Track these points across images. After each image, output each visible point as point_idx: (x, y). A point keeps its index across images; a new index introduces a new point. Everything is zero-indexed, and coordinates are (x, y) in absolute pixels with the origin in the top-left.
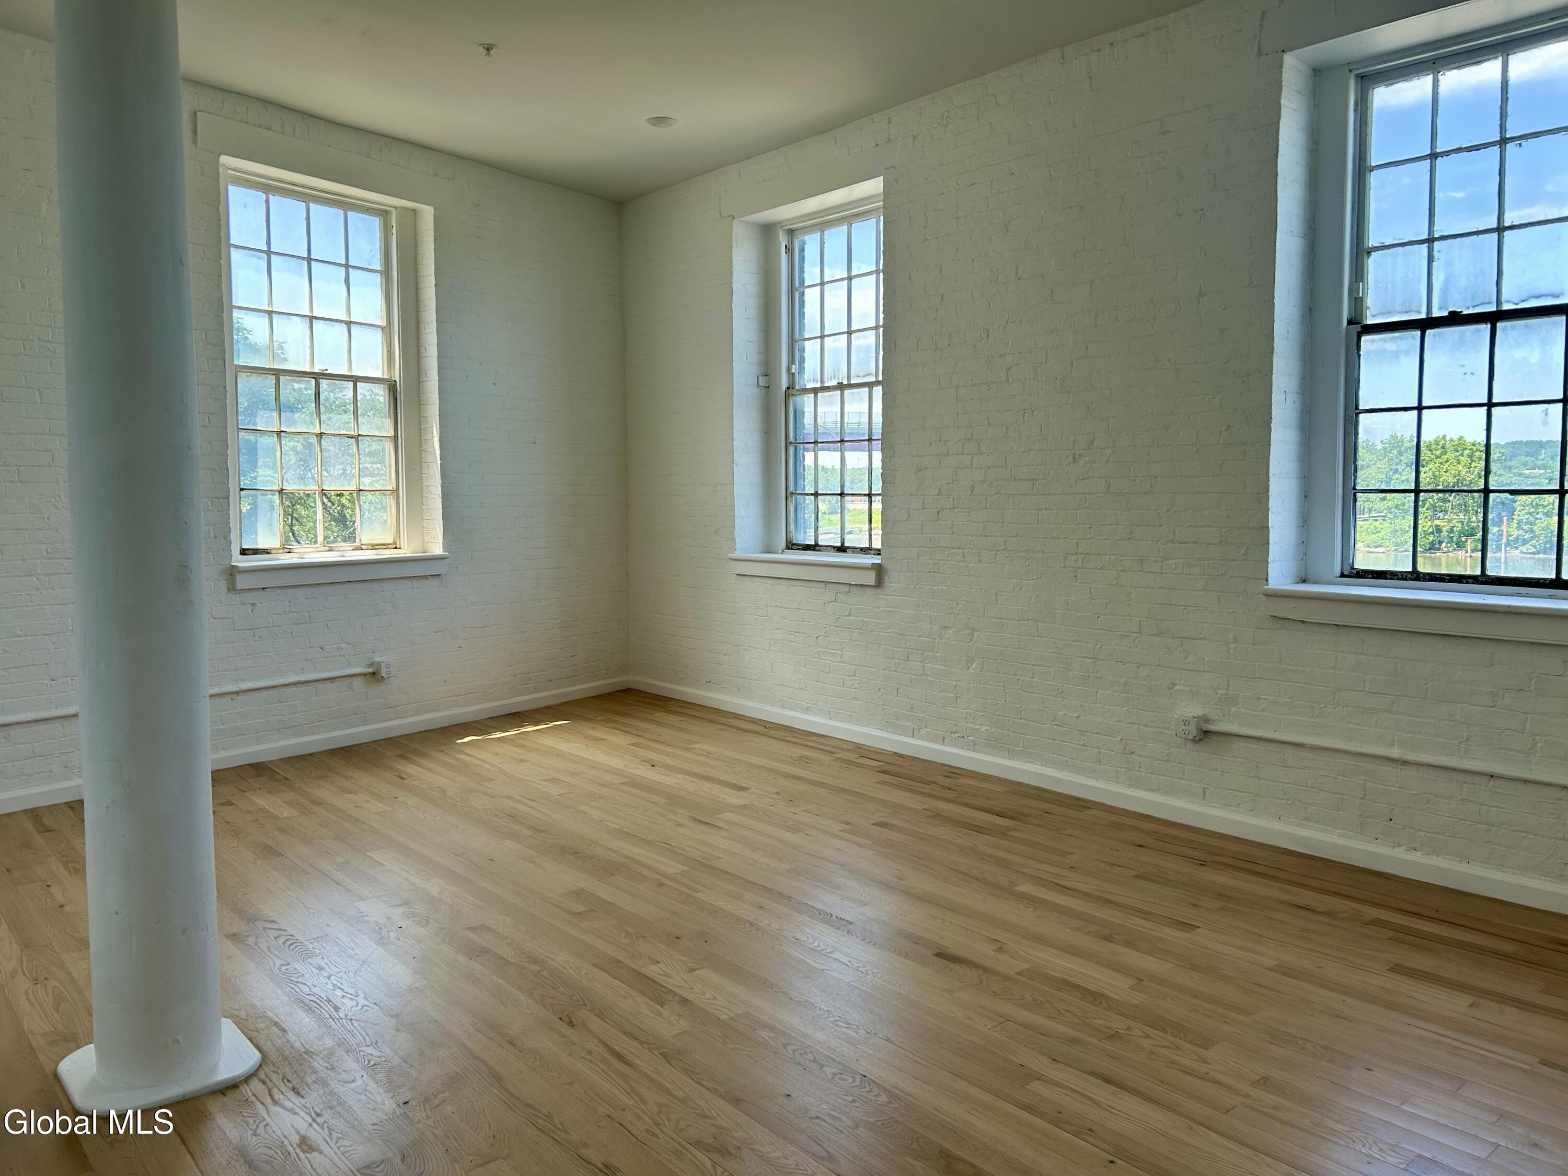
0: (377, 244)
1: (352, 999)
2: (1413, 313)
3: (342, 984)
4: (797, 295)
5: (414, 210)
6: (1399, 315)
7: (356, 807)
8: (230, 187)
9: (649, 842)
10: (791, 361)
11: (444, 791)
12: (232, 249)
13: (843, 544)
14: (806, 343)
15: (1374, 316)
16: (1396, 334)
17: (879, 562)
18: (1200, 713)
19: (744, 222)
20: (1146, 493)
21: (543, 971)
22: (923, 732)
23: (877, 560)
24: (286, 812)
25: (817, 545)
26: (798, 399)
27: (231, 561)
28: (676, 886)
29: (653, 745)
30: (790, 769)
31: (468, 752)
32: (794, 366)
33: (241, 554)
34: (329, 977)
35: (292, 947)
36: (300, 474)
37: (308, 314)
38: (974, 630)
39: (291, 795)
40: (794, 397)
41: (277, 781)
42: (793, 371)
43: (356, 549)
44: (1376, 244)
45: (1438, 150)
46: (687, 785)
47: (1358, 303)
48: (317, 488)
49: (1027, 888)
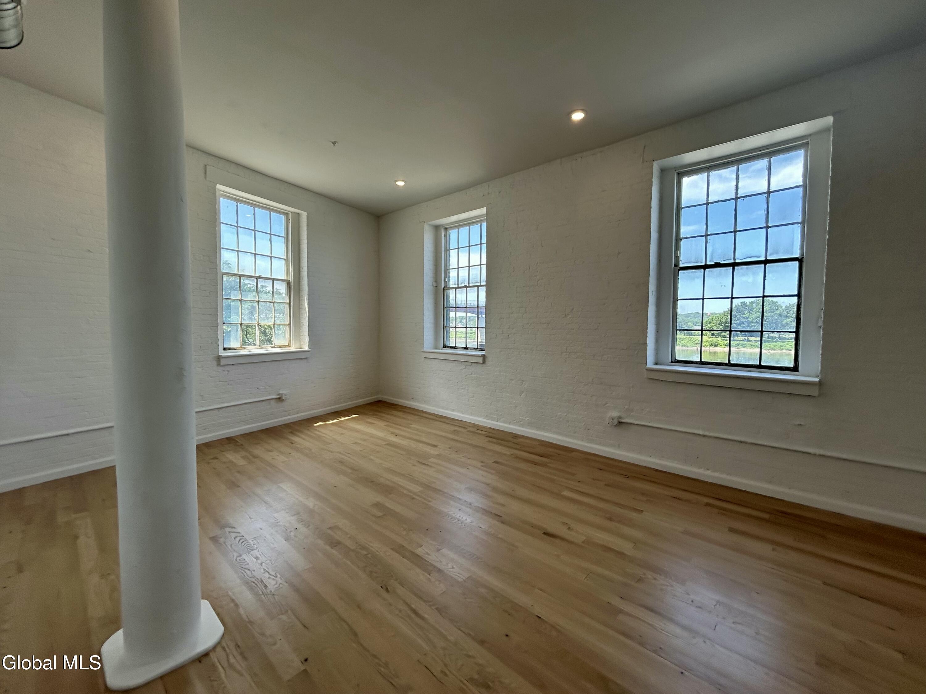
0: (283, 226)
1: (273, 579)
2: (699, 263)
3: (268, 569)
4: (448, 252)
5: (298, 214)
6: (694, 263)
7: (273, 459)
8: (221, 199)
9: (403, 475)
10: (446, 277)
11: (310, 450)
12: (221, 224)
13: (466, 346)
14: (451, 270)
15: (683, 264)
16: (693, 271)
17: (484, 354)
18: (618, 415)
19: (428, 224)
20: (595, 329)
21: (368, 554)
22: (501, 420)
23: (483, 353)
24: (242, 462)
25: (456, 346)
26: (448, 291)
27: (218, 353)
28: (420, 499)
29: (394, 425)
30: (451, 436)
31: (319, 430)
32: (447, 279)
33: (223, 350)
34: (261, 564)
35: (243, 544)
36: (249, 317)
37: (254, 252)
38: (523, 381)
39: (243, 453)
40: (446, 291)
41: (238, 446)
42: (446, 281)
43: (273, 347)
44: (684, 237)
45: (709, 202)
46: (413, 445)
47: (677, 258)
48: (256, 323)
49: (566, 493)
